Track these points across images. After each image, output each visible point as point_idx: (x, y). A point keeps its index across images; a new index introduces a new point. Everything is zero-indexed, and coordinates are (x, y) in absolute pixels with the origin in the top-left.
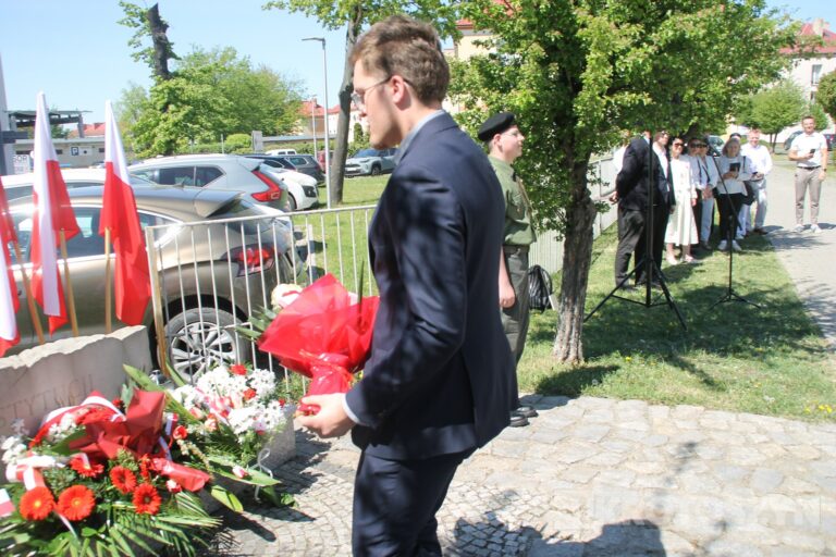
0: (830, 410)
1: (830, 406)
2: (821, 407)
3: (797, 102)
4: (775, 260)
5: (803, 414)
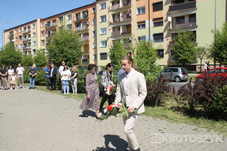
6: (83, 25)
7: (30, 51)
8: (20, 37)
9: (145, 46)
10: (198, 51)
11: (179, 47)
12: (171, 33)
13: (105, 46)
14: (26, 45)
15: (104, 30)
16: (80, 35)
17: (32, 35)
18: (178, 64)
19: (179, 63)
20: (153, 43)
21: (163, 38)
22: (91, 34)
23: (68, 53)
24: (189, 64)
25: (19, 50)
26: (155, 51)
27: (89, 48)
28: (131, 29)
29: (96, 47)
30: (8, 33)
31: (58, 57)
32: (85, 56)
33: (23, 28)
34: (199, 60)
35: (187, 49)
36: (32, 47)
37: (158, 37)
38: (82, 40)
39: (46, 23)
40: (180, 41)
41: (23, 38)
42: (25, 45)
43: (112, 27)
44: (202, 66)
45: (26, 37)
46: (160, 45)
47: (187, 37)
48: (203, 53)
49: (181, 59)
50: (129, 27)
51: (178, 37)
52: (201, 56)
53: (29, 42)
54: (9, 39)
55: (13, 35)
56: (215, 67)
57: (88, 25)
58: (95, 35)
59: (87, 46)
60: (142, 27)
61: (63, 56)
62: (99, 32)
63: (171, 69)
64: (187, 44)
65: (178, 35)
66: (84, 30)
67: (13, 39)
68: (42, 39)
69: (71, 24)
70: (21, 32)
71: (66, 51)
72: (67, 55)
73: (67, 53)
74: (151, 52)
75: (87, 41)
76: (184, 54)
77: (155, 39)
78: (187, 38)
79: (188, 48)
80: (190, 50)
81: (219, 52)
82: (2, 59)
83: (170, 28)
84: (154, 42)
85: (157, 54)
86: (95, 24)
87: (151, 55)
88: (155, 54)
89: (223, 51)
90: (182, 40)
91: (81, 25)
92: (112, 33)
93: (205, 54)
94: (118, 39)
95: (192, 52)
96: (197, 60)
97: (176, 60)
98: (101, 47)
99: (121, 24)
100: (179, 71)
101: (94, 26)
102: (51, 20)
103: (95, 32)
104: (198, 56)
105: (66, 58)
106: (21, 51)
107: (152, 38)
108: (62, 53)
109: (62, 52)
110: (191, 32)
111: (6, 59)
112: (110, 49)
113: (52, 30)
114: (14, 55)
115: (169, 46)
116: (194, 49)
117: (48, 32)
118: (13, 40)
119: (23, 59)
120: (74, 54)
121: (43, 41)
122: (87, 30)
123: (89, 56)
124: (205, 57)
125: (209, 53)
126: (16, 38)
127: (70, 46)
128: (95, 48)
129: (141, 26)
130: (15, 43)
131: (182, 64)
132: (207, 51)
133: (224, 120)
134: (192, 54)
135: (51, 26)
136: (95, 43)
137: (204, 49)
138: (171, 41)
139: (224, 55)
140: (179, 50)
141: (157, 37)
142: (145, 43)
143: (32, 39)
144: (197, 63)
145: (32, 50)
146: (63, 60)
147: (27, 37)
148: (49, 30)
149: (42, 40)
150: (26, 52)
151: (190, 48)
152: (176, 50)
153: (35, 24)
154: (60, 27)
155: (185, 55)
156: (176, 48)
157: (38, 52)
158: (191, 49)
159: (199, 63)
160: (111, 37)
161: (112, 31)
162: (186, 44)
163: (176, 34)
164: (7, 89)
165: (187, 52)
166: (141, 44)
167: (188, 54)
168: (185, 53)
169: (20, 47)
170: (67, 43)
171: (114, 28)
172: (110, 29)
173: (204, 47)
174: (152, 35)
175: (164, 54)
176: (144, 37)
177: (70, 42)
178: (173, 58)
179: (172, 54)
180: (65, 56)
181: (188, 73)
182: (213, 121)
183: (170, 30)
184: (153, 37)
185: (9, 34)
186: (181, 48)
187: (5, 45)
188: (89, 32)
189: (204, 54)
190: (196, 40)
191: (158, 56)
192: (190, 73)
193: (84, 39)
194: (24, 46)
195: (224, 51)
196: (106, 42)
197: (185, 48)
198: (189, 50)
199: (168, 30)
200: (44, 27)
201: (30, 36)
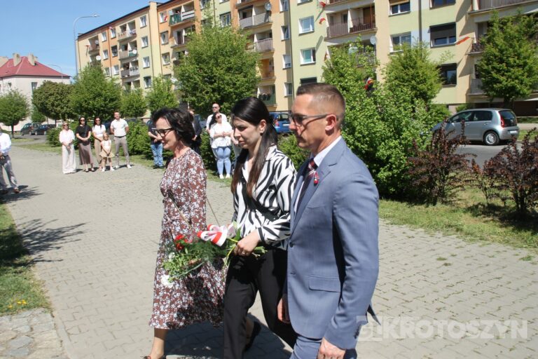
0: (25, 303)
1: (26, 300)
2: (19, 303)
3: (23, 105)
4: (4, 210)
5: (8, 310)
6: (257, 14)
7: (138, 81)
8: (114, 48)
9: (409, 58)
11: (495, 57)
12: (476, 23)
13: (312, 62)
14: (128, 68)
15: (308, 21)
16: (252, 37)
17: (141, 44)
18: (491, 100)
19: (496, 96)
20: (429, 49)
21: (455, 36)
22: (278, 35)
23: (225, 81)
24: (520, 99)
25: (113, 80)
26: (434, 68)
27: (273, 67)
28: (374, 18)
29: (289, 64)
30: (86, 42)
31: (201, 92)
32: (265, 88)
33: (118, 29)
35: (517, 61)
36: (142, 72)
37: (443, 34)
38: (257, 50)
39: (170, 12)
40: (500, 41)
41: (120, 51)
42: (126, 66)
43: (327, 14)
45: (126, 48)
46: (445, 53)
47: (517, 31)
49: (501, 88)
50: (369, 11)
51: (493, 31)
53: (134, 60)
54: (89, 55)
55: (98, 45)
57: (269, 13)
58: (287, 37)
59: (268, 64)
60: (401, 11)
61: (214, 90)
62: (297, 28)
63: (474, 113)
64: (517, 47)
65: (492, 26)
66: (260, 26)
67: (98, 54)
68: (163, 52)
69: (230, 12)
70: (115, 37)
71: (219, 78)
72: (222, 86)
73: (221, 82)
74: (423, 73)
75: (269, 51)
76: (509, 74)
77: (435, 40)
78: (516, 35)
79: (518, 59)
80: (525, 64)
82: (77, 102)
83: (473, 10)
84: (431, 48)
85: (440, 77)
86: (286, 8)
87: (425, 79)
88: (433, 76)
90: (505, 39)
91: (254, 13)
92: (328, 29)
94: (342, 43)
95: (531, 68)
97: (487, 91)
98: (301, 65)
99: (349, 6)
100: (494, 118)
101: (283, 14)
102: (182, 5)
103: (286, 29)
105: (219, 95)
106: (117, 82)
107: (427, 37)
108: (211, 83)
109: (211, 80)
110: (529, 15)
111: (86, 101)
112: (323, 68)
113: (185, 29)
114: (104, 92)
115: (471, 56)
116: (534, 60)
117: (175, 35)
118: (98, 58)
119: (124, 100)
120: (238, 83)
121: (166, 55)
122: (267, 24)
123: (273, 87)
126: (105, 52)
127: (229, 65)
128: (289, 67)
129: (399, 7)
130: (104, 64)
131: (502, 100)
134: (530, 73)
135: (182, 19)
136: (289, 54)
138: (475, 42)
140: (496, 64)
141: (440, 34)
142: (409, 51)
143: (141, 52)
145: (141, 79)
146: (214, 98)
147: (129, 48)
148: (179, 30)
149: (163, 55)
150: (129, 84)
151: (525, 58)
152: (487, 65)
153: (145, 17)
154: (204, 21)
155: (510, 77)
156: (488, 60)
157: (156, 83)
158: (528, 61)
160: (326, 40)
161: (326, 23)
162: (514, 48)
163: (489, 24)
164: (93, 169)
165: (516, 69)
166: (398, 53)
167: (517, 74)
168: (510, 71)
169: (114, 72)
170: (221, 59)
171: (332, 18)
172: (324, 19)
174: (428, 28)
175: (458, 75)
176: (407, 36)
177: (229, 57)
178: (479, 86)
179: (478, 76)
180: (218, 90)
181: (519, 122)
183: (473, 14)
184: (429, 34)
185: (89, 44)
186: (501, 59)
187: (83, 70)
188: (273, 28)
191: (443, 81)
192: (525, 121)
193: (261, 46)
194: (122, 69)
196: (314, 52)
197: (511, 59)
198: (521, 62)
199: (469, 14)
200: (167, 24)
201: (136, 46)
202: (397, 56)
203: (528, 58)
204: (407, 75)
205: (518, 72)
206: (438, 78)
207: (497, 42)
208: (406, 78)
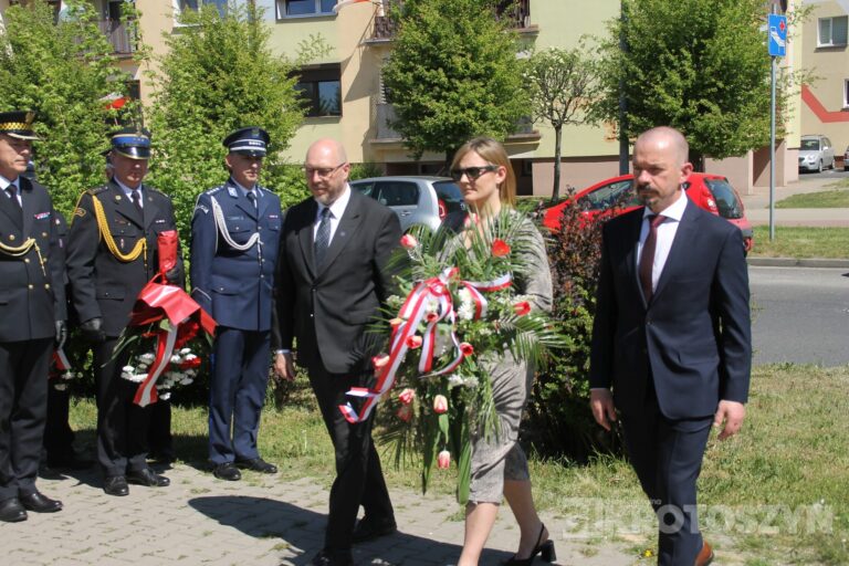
9: (216, 45)
10: (541, 74)
11: (423, 52)
18: (418, 156)
19: (428, 148)
26: (282, 74)
34: (544, 128)
35: (472, 66)
40: (431, 14)
44: (563, 166)
46: (310, 41)
48: (568, 92)
49: (436, 127)
52: (558, 105)
56: (624, 169)
63: (379, 184)
64: (470, 32)
74: (253, 83)
76: (454, 95)
77: (287, 2)
79: (472, 59)
80: (490, 72)
81: (644, 83)
84: (278, 20)
85: (298, 98)
88: (282, 97)
89: (664, 76)
90: (443, 10)
93: (578, 93)
95: (501, 83)
96: (535, 127)
97: (408, 135)
100: (422, 199)
104: (538, 103)
115: (372, 47)
116: (511, 64)
124: (581, 114)
125: (601, 88)
131: (440, 157)
132: (589, 77)
133: (619, 456)
134: (501, 94)
137: (571, 62)
138: (382, 14)
139: (669, 99)
140: (422, 71)
142: (219, 27)
144: (535, 147)
151: (488, 58)
152: (404, 71)
155: (457, 103)
156: (407, 59)
158: (493, 64)
159: (546, 148)
162: (463, 34)
165: (467, 84)
167: (471, 95)
168: (456, 89)
173: (570, 50)
175: (344, 94)
178: (388, 121)
179: (390, 98)
182: (565, 465)
186: (435, 58)
189: (575, 95)
190: (525, 11)
191: (303, 106)
195: (668, 73)
197: (458, 61)
198: (481, 69)
202: (187, 38)
203: (495, 57)
204: (215, 88)
205: (471, 91)
206: (293, 100)
207: (424, 17)
208: (211, 95)
